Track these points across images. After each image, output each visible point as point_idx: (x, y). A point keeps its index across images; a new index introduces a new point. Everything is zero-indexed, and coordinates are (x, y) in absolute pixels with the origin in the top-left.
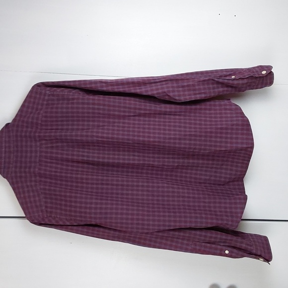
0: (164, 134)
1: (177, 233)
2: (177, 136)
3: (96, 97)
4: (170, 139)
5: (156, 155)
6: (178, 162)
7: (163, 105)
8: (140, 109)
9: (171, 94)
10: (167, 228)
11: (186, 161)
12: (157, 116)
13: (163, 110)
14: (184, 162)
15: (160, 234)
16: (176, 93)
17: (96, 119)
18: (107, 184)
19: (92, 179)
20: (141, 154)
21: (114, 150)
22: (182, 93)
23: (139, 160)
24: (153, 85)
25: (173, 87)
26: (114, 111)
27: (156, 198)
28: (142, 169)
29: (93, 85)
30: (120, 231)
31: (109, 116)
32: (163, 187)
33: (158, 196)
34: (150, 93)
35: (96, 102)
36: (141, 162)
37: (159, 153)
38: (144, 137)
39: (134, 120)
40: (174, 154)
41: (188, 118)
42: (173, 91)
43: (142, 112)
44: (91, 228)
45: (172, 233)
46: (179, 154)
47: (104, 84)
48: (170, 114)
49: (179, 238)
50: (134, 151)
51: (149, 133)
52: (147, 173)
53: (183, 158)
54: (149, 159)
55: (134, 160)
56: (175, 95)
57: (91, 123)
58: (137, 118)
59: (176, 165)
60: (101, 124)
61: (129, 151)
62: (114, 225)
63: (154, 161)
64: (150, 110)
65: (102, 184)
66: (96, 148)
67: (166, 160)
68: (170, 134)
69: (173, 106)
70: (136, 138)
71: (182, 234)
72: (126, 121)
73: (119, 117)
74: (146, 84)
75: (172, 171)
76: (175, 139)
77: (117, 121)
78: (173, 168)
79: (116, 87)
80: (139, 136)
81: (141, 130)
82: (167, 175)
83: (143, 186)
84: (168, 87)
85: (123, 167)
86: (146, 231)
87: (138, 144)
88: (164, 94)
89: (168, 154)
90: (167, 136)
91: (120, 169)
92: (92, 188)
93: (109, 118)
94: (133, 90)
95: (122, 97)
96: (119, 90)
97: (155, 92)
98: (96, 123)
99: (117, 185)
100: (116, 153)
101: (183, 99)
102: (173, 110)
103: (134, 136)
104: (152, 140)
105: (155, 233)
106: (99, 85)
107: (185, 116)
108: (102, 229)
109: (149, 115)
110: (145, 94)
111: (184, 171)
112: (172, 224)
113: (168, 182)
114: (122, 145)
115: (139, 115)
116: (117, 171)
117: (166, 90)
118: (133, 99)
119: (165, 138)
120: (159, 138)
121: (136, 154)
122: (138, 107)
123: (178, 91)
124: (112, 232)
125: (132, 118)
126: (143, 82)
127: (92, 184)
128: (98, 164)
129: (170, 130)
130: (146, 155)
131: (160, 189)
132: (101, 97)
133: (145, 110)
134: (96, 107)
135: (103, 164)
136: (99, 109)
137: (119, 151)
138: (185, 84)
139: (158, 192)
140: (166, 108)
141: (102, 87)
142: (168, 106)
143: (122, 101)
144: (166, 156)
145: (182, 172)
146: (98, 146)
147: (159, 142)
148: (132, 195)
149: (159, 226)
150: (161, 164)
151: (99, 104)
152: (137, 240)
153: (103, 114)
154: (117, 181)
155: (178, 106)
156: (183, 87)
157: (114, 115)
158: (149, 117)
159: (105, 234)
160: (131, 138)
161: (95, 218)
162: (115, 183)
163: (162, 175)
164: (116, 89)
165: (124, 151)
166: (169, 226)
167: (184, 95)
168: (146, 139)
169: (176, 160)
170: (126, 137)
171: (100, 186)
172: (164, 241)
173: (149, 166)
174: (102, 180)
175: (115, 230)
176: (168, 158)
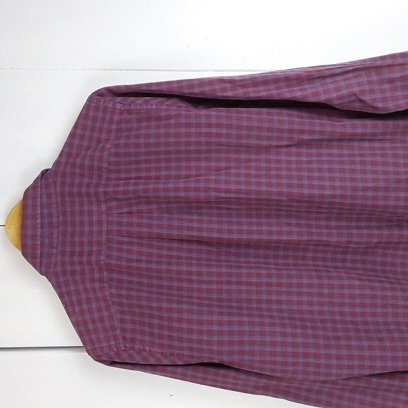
0: (352, 180)
1: (386, 381)
2: (382, 184)
3: (213, 112)
4: (366, 189)
5: (334, 223)
6: (379, 236)
7: (348, 122)
8: (301, 132)
9: (367, 98)
10: (367, 372)
11: (396, 232)
12: (335, 143)
13: (349, 130)
14: (390, 236)
15: (352, 383)
16: (378, 96)
17: (213, 155)
18: (239, 283)
19: (209, 274)
20: (303, 222)
21: (249, 216)
22: (389, 95)
23: (299, 234)
24: (329, 80)
25: (370, 83)
26: (249, 137)
27: (337, 309)
28: (305, 250)
29: (207, 89)
30: (269, 377)
31: (239, 148)
32: (351, 287)
33: (342, 305)
34: (322, 98)
35: (214, 121)
36: (305, 238)
37: (338, 219)
38: (311, 187)
39: (288, 154)
40: (369, 220)
41: (400, 145)
42: (371, 91)
43: (306, 137)
44: (211, 370)
45: (375, 380)
46: (379, 220)
47: (228, 85)
48: (362, 138)
49: (389, 391)
50: (288, 216)
51: (321, 179)
52: (314, 259)
53: (390, 227)
54: (319, 231)
55: (289, 233)
56: (375, 100)
57: (203, 164)
58: (294, 150)
59: (375, 240)
60: (223, 164)
61: (278, 216)
62: (257, 365)
63: (329, 235)
64: (322, 133)
65: (229, 283)
66: (214, 211)
67: (355, 231)
68: (364, 180)
69: (369, 122)
70: (295, 190)
71: (396, 382)
72: (273, 157)
73: (258, 149)
74: (313, 79)
75: (365, 253)
76: (375, 189)
77: (253, 157)
78: (368, 248)
79: (251, 89)
80: (300, 186)
81: (305, 174)
82: (354, 261)
83: (310, 286)
84: (359, 84)
85: (267, 248)
86: (322, 378)
87: (298, 201)
88: (354, 98)
89: (358, 220)
90: (360, 185)
91: (262, 252)
92: (210, 291)
93: (237, 152)
94: (287, 94)
95: (264, 110)
96: (258, 95)
97: (334, 95)
98: (213, 164)
99: (258, 284)
100: (254, 220)
101: (391, 106)
102: (369, 131)
103: (290, 186)
104: (328, 192)
105: (342, 382)
106: (217, 87)
107: (392, 141)
108: (232, 373)
109: (318, 143)
110: (312, 99)
111: (390, 252)
112: (379, 364)
113: (359, 274)
114: (267, 205)
115: (299, 144)
116: (257, 256)
117: (356, 89)
118: (285, 111)
119: (354, 189)
120: (342, 188)
121: (294, 221)
122: (296, 127)
123: (382, 91)
124: (253, 378)
125: (284, 150)
126: (308, 76)
127: (210, 282)
128: (219, 243)
129: (363, 172)
130: (313, 223)
131: (346, 291)
132: (223, 111)
133: (311, 132)
134: (214, 130)
135: (229, 244)
136: (219, 135)
137: (259, 216)
138: (398, 75)
139: (342, 296)
140: (354, 126)
141: (224, 90)
142: (358, 122)
143: (265, 116)
144: (354, 224)
145: (385, 255)
146: (217, 208)
147: (342, 196)
148: (290, 302)
149: (351, 367)
150: (345, 239)
151: (218, 126)
152: (303, 394)
153: (228, 145)
154: (259, 275)
155: (380, 123)
156: (391, 81)
157: (248, 146)
158: (319, 147)
159: (239, 382)
160: (285, 190)
161: (220, 353)
162: (254, 280)
163: (344, 261)
164: (253, 93)
165: (268, 216)
166: (372, 368)
167: (395, 98)
168: (316, 192)
169: (375, 232)
170: (274, 189)
171: (225, 287)
172: (358, 396)
173: (318, 245)
174: (229, 275)
175: (259, 375)
176: (358, 228)
